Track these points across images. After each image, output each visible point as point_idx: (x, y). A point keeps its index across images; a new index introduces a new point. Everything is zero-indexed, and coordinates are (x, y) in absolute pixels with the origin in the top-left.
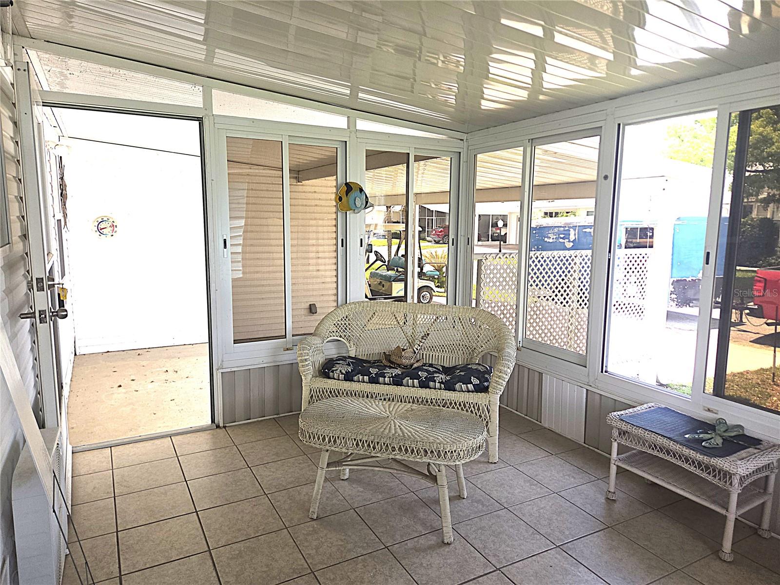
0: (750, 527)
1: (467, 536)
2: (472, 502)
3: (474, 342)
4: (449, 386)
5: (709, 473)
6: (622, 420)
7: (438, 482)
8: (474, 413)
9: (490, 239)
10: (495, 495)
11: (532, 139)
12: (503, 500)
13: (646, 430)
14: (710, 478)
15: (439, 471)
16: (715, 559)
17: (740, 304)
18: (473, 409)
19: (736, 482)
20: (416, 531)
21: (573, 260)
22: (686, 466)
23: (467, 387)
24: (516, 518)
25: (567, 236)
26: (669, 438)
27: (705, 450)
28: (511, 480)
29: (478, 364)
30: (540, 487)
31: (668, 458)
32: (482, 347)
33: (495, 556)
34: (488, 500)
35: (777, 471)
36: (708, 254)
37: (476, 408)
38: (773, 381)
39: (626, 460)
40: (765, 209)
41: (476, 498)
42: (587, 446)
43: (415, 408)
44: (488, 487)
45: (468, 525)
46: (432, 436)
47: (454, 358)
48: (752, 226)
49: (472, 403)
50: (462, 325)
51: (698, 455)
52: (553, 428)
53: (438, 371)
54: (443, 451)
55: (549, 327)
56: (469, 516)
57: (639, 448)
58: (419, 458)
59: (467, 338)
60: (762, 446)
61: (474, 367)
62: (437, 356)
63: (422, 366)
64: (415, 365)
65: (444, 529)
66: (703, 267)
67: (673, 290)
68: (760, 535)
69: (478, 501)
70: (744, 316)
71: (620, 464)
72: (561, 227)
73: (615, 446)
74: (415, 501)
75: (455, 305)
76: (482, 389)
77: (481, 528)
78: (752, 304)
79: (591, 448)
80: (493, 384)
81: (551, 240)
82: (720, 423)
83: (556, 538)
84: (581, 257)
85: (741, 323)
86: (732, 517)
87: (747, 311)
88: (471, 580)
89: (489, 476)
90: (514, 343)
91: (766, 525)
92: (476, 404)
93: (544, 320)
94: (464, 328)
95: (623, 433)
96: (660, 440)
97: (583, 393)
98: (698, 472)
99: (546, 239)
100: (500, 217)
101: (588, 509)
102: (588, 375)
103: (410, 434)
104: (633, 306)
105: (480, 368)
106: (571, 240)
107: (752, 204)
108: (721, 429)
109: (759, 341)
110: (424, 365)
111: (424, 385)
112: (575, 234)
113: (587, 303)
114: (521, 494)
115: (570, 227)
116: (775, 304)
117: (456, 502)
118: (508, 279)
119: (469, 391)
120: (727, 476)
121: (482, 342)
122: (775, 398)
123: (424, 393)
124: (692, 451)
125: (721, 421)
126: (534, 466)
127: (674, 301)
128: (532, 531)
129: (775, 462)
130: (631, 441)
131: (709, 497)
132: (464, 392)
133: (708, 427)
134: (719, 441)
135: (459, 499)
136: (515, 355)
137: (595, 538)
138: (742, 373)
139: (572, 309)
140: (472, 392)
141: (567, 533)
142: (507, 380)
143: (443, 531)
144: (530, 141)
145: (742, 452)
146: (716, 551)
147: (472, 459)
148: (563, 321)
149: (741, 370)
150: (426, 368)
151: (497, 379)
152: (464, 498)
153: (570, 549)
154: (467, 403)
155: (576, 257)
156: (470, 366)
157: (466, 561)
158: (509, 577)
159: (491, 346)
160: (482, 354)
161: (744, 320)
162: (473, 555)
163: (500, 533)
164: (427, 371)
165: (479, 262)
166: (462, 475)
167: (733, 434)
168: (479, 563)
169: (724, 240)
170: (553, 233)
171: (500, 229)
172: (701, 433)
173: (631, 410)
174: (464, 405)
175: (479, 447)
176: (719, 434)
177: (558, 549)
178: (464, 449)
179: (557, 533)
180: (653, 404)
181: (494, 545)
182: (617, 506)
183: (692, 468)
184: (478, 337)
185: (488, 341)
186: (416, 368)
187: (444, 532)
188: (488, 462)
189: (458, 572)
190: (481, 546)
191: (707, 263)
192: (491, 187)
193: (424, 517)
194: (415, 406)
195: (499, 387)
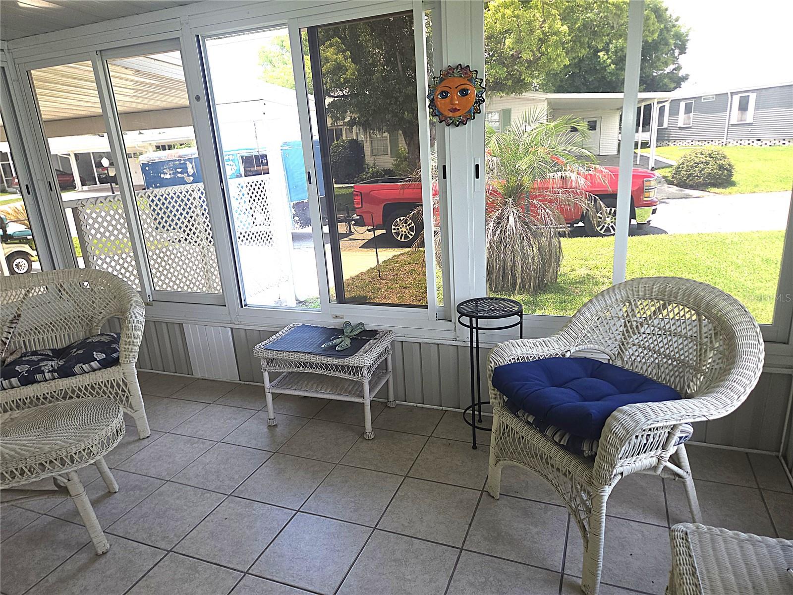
0: (382, 403)
1: (127, 533)
2: (127, 493)
3: (89, 310)
4: (65, 372)
5: (345, 373)
6: (267, 349)
7: (71, 493)
8: (108, 392)
9: (98, 182)
10: (152, 472)
11: (100, 51)
12: (164, 474)
13: (289, 352)
14: (346, 376)
15: (69, 480)
16: (362, 442)
17: (348, 217)
18: (105, 389)
19: (365, 372)
20: (58, 559)
21: (191, 195)
22: (327, 373)
23: (91, 366)
24: (181, 486)
25: (185, 170)
26: (309, 353)
27: (338, 353)
28: (170, 448)
29: (102, 334)
30: (202, 442)
31: (312, 371)
32: (101, 313)
33: (164, 538)
34: (147, 481)
35: (391, 352)
36: (309, 173)
37: (109, 386)
38: (380, 277)
39: (280, 385)
40: (351, 130)
41: (131, 485)
42: (243, 382)
43: (16, 416)
44: (143, 467)
45: (126, 520)
46: (47, 444)
47: (66, 335)
48: (345, 148)
49: (102, 382)
50: (67, 293)
51: (334, 360)
52: (206, 376)
53: (47, 358)
54: (66, 457)
55: (182, 272)
56: (125, 509)
57: (287, 370)
58: (35, 477)
59: (78, 308)
60: (378, 335)
61: (96, 339)
62: (41, 339)
63: (21, 357)
64: (9, 360)
65: (94, 540)
66: (308, 188)
67: (295, 213)
68: (389, 407)
69: (134, 488)
70: (352, 227)
71: (274, 391)
72: (175, 160)
73: (266, 375)
74: (50, 523)
75: (55, 269)
76: (111, 362)
77: (142, 516)
78: (355, 215)
79: (247, 383)
80: (123, 354)
81: (168, 176)
82: (346, 325)
83: (227, 488)
84: (199, 190)
85: (351, 233)
86: (367, 402)
87: (353, 222)
88: (140, 580)
89: (143, 454)
90: (140, 300)
91: (391, 398)
92: (108, 381)
93: (174, 265)
94: (70, 296)
95: (270, 361)
96: (303, 357)
97: (228, 333)
98: (337, 374)
99: (162, 176)
100: (102, 155)
101: (253, 444)
102: (229, 314)
103: (13, 453)
104: (261, 234)
105: (103, 339)
106: (190, 174)
107: (341, 127)
108: (347, 331)
109: (366, 245)
110: (25, 355)
111: (27, 381)
112: (193, 167)
113: (212, 240)
114: (183, 459)
115: (185, 160)
116: (371, 213)
117: (105, 501)
118: (119, 227)
119: (94, 370)
120: (358, 369)
121: (100, 307)
122: (383, 290)
123: (30, 391)
124: (329, 358)
125: (347, 324)
126: (193, 423)
127: (297, 223)
128: (200, 493)
129: (389, 345)
130: (279, 366)
131: (349, 392)
132: (88, 373)
133: (337, 332)
134: (348, 341)
135: (110, 496)
136: (144, 312)
137: (264, 470)
138: (358, 276)
139: (203, 248)
140: (100, 369)
141: (236, 477)
142: (139, 344)
143: (93, 543)
144: (98, 53)
145: (366, 345)
146: (362, 434)
147: (110, 449)
148: (197, 263)
149: (357, 273)
150: (27, 358)
151: (127, 346)
152: (115, 492)
153: (242, 492)
154: (95, 384)
155: (193, 191)
156: (90, 340)
157: (131, 561)
158: (184, 553)
159: (112, 309)
160: (104, 321)
161: (353, 230)
162: (137, 551)
163: (165, 511)
164: (28, 362)
165: (75, 211)
166: (106, 469)
167: (357, 333)
168: (146, 556)
169: (319, 161)
170: (169, 168)
171: (107, 168)
172: (333, 339)
173: (274, 337)
174: (92, 387)
175: (117, 432)
176: (347, 336)
177: (231, 497)
178: (96, 442)
179: (227, 482)
180: (292, 325)
181: (160, 527)
182: (279, 430)
183: (332, 372)
184: (93, 302)
185: (108, 304)
186: (11, 363)
187: (95, 543)
188: (140, 439)
189: (122, 579)
190: (145, 536)
191: (310, 183)
192: (71, 115)
193: (66, 537)
194: (16, 414)
195: (131, 354)
